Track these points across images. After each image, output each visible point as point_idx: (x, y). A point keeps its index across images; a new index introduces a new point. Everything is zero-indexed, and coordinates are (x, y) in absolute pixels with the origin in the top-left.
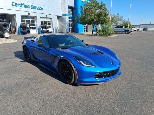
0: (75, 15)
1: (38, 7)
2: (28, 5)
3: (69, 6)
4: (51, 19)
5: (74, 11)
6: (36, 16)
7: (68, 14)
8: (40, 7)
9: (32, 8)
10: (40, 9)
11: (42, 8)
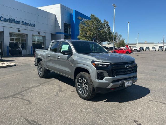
0: (70, 34)
1: (31, 24)
2: (19, 21)
3: (64, 23)
4: (44, 37)
5: (69, 29)
6: (27, 34)
7: (63, 32)
8: (32, 24)
9: (23, 24)
10: (32, 25)
11: (34, 25)
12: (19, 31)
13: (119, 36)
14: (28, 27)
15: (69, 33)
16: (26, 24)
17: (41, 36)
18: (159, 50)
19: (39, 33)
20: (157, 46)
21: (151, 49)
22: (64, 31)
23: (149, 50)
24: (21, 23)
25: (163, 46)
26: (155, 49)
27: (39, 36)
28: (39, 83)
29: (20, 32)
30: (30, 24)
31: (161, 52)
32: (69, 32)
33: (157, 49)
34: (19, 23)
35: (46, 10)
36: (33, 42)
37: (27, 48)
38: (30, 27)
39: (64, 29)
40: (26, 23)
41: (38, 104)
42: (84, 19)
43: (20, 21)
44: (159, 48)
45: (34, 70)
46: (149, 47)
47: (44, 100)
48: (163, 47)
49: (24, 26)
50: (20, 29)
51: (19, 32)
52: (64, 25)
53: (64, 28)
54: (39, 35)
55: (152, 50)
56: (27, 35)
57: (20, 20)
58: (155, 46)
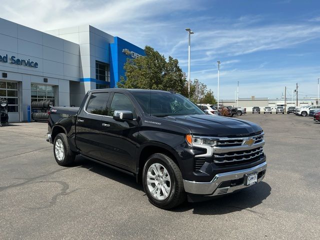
0: (109, 81)
1: (28, 62)
3: (96, 61)
4: (55, 87)
5: (106, 72)
6: (22, 82)
7: (95, 78)
8: (33, 62)
9: (12, 63)
10: (32, 64)
11: (36, 64)
12: (5, 75)
13: (201, 85)
14: (22, 68)
15: (106, 80)
16: (18, 62)
17: (49, 85)
18: (277, 113)
19: (46, 80)
20: (274, 105)
21: (262, 110)
22: (97, 76)
23: (259, 113)
24: (9, 61)
25: (285, 105)
26: (270, 110)
27: (46, 85)
28: (26, 179)
29: (6, 79)
30: (26, 62)
31: (280, 116)
32: (106, 77)
33: (274, 111)
34: (5, 60)
35: (60, 37)
36: (32, 96)
37: (20, 110)
38: (27, 68)
39: (97, 72)
40: (18, 60)
41: (10, 220)
42: (136, 54)
43: (6, 57)
44: (278, 108)
45: (24, 153)
46: (258, 108)
47: (25, 211)
48: (284, 107)
49: (14, 66)
50: (5, 72)
51: (3, 78)
52: (97, 64)
53: (97, 70)
54: (45, 83)
55: (265, 113)
56: (20, 83)
57: (7, 55)
58: (270, 106)
